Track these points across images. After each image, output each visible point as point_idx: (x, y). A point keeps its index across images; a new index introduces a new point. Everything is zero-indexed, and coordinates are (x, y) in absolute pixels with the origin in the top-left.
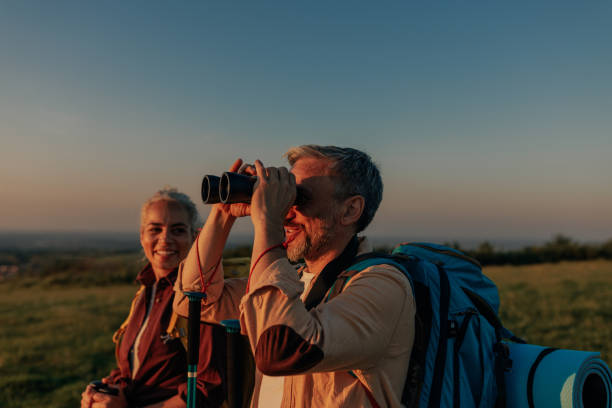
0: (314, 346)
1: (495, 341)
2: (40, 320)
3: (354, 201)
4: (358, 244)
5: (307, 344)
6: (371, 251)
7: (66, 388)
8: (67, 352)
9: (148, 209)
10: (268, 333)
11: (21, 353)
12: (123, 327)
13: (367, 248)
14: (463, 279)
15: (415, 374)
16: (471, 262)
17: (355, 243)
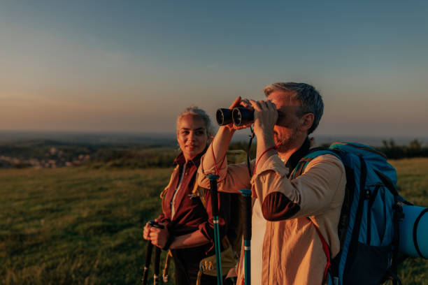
0: (296, 204)
1: (394, 202)
2: (107, 189)
3: (308, 117)
4: (309, 143)
5: (292, 203)
6: (317, 146)
7: (125, 231)
8: (124, 209)
9: (181, 119)
10: (270, 196)
11: (97, 209)
12: (166, 189)
13: (316, 144)
14: (374, 165)
15: (344, 220)
16: (379, 154)
17: (308, 142)
